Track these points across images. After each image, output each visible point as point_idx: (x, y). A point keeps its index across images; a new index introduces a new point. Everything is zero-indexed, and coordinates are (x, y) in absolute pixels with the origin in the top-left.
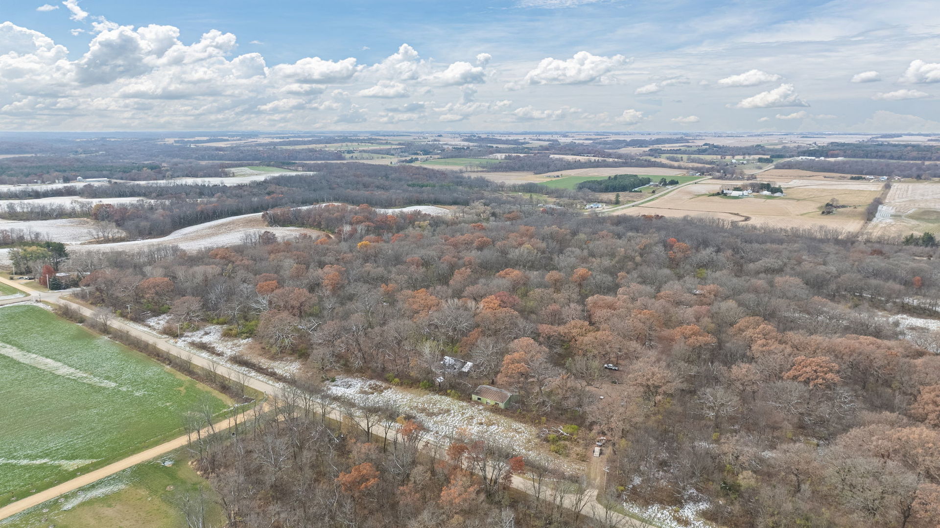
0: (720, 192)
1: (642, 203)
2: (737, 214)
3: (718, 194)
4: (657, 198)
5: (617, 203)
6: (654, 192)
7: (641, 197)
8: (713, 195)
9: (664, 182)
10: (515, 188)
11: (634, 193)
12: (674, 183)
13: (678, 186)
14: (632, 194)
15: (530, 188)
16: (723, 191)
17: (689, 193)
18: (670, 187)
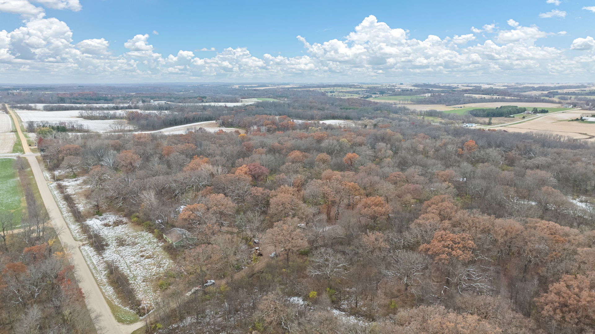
0: (579, 118)
1: (510, 125)
2: (586, 134)
3: (577, 120)
4: (524, 122)
5: (490, 124)
6: (524, 117)
7: (512, 121)
8: (572, 120)
9: (535, 111)
10: (421, 114)
11: (508, 118)
12: (544, 111)
13: (547, 114)
14: (506, 119)
15: (431, 114)
16: (582, 118)
17: (554, 119)
18: (539, 115)
